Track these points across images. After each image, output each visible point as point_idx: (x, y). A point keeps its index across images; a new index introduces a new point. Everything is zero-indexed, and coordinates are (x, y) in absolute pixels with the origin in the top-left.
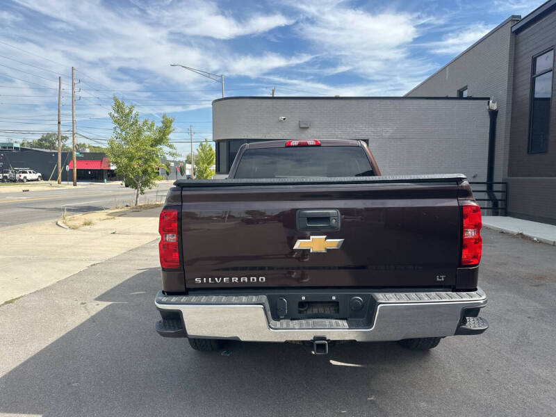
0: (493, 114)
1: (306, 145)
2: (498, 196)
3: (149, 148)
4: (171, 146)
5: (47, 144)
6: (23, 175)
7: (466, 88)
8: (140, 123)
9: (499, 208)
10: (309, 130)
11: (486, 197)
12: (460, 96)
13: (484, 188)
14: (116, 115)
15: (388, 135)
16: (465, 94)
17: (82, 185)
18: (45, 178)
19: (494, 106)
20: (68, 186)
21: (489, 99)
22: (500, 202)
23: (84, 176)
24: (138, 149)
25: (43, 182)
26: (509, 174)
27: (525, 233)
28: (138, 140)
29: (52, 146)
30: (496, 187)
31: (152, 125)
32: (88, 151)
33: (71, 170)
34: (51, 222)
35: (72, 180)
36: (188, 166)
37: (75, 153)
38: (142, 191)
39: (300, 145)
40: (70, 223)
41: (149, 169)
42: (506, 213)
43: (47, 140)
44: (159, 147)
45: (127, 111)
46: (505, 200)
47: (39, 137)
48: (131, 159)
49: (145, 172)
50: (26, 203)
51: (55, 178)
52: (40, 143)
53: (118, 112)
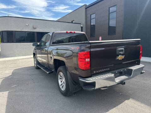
1: (72, 33)
10: (36, 29)
12: (72, 22)
16: (73, 22)
19: (82, 26)
39: (70, 33)
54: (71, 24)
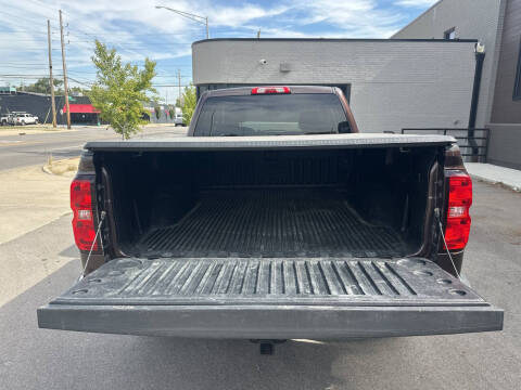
0: (480, 58)
1: (275, 93)
2: (479, 143)
3: (133, 93)
4: (154, 90)
5: (44, 88)
6: (21, 119)
7: (453, 29)
8: (123, 67)
9: (480, 156)
10: (290, 74)
11: (467, 144)
12: (447, 39)
13: (465, 134)
14: (98, 59)
15: (371, 79)
16: (452, 37)
17: (76, 128)
18: (41, 121)
19: (481, 49)
20: (62, 129)
21: (476, 41)
22: (480, 150)
23: (77, 119)
24: (121, 94)
25: (39, 125)
26: (492, 121)
27: (505, 182)
28: (121, 84)
29: (49, 90)
30: (478, 134)
31: (135, 69)
32: (80, 95)
33: (65, 114)
34: (37, 167)
35: (66, 123)
36: (178, 110)
37: (68, 97)
38: (128, 135)
40: (55, 169)
41: (133, 114)
42: (485, 159)
43: (43, 85)
44: (142, 91)
45: (109, 55)
46: (486, 147)
47: (36, 81)
48: (115, 103)
49: (129, 117)
50: (20, 147)
51: (50, 121)
52: (37, 88)
53: (100, 55)
54: (445, 43)
